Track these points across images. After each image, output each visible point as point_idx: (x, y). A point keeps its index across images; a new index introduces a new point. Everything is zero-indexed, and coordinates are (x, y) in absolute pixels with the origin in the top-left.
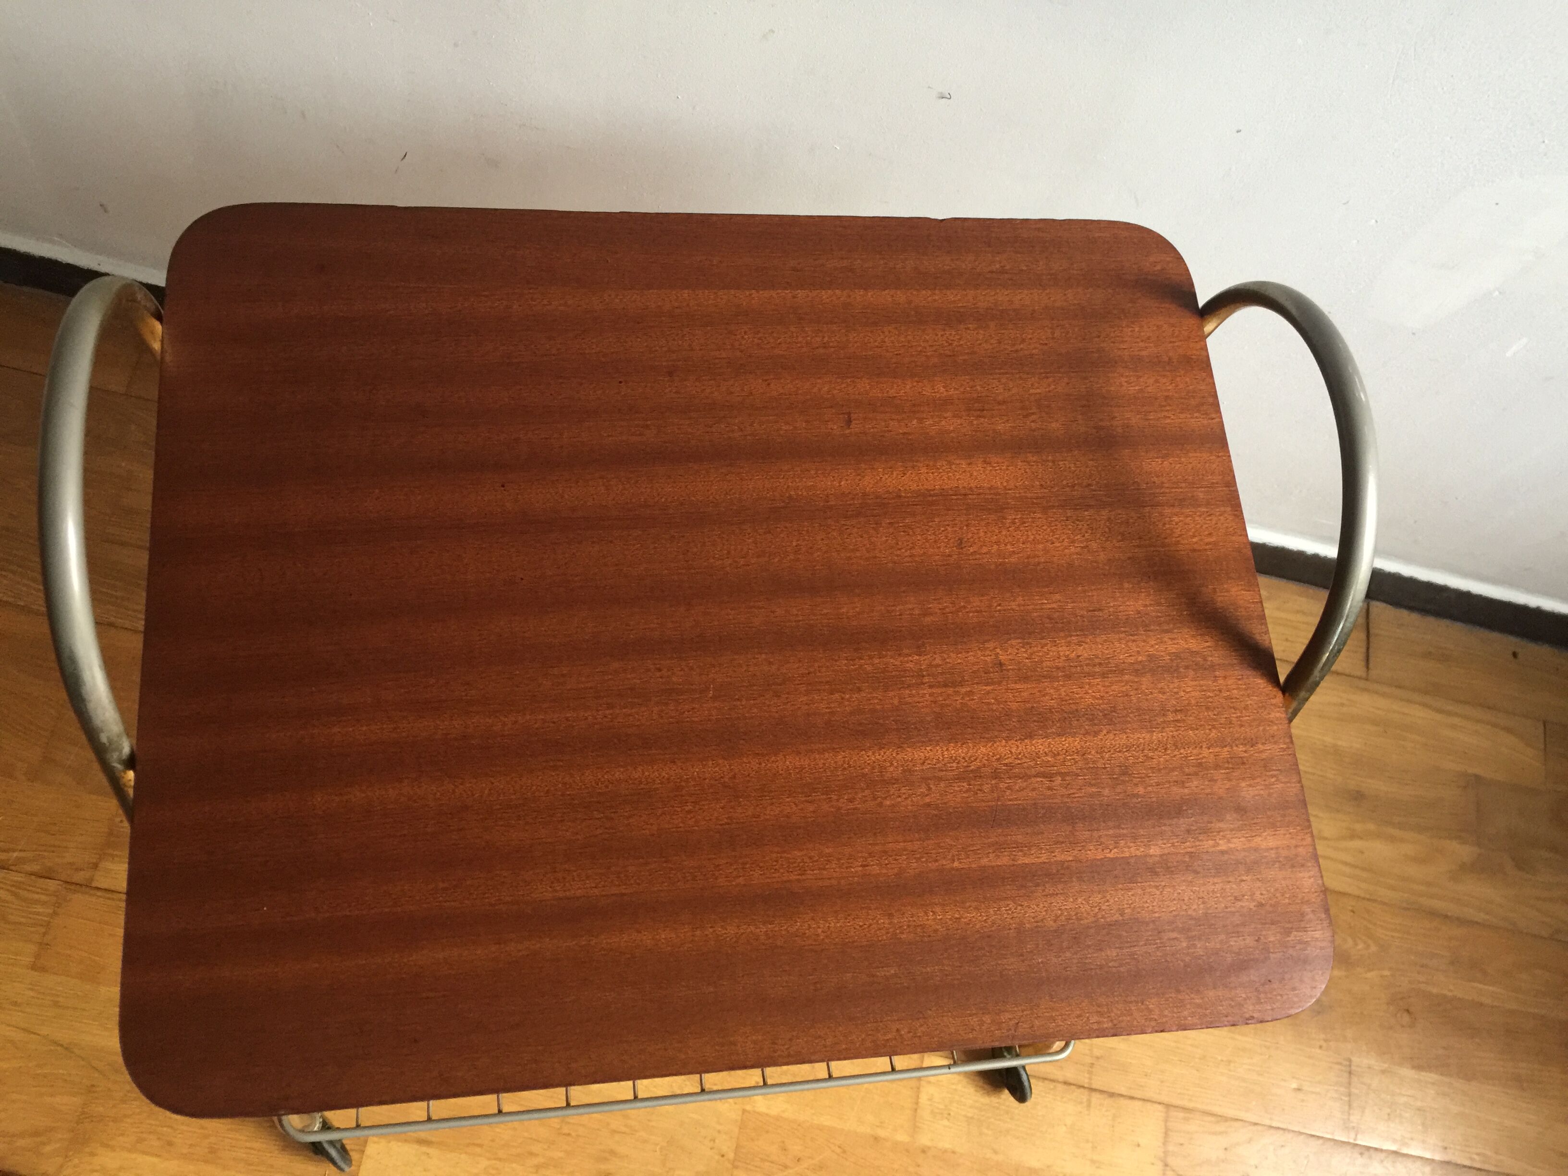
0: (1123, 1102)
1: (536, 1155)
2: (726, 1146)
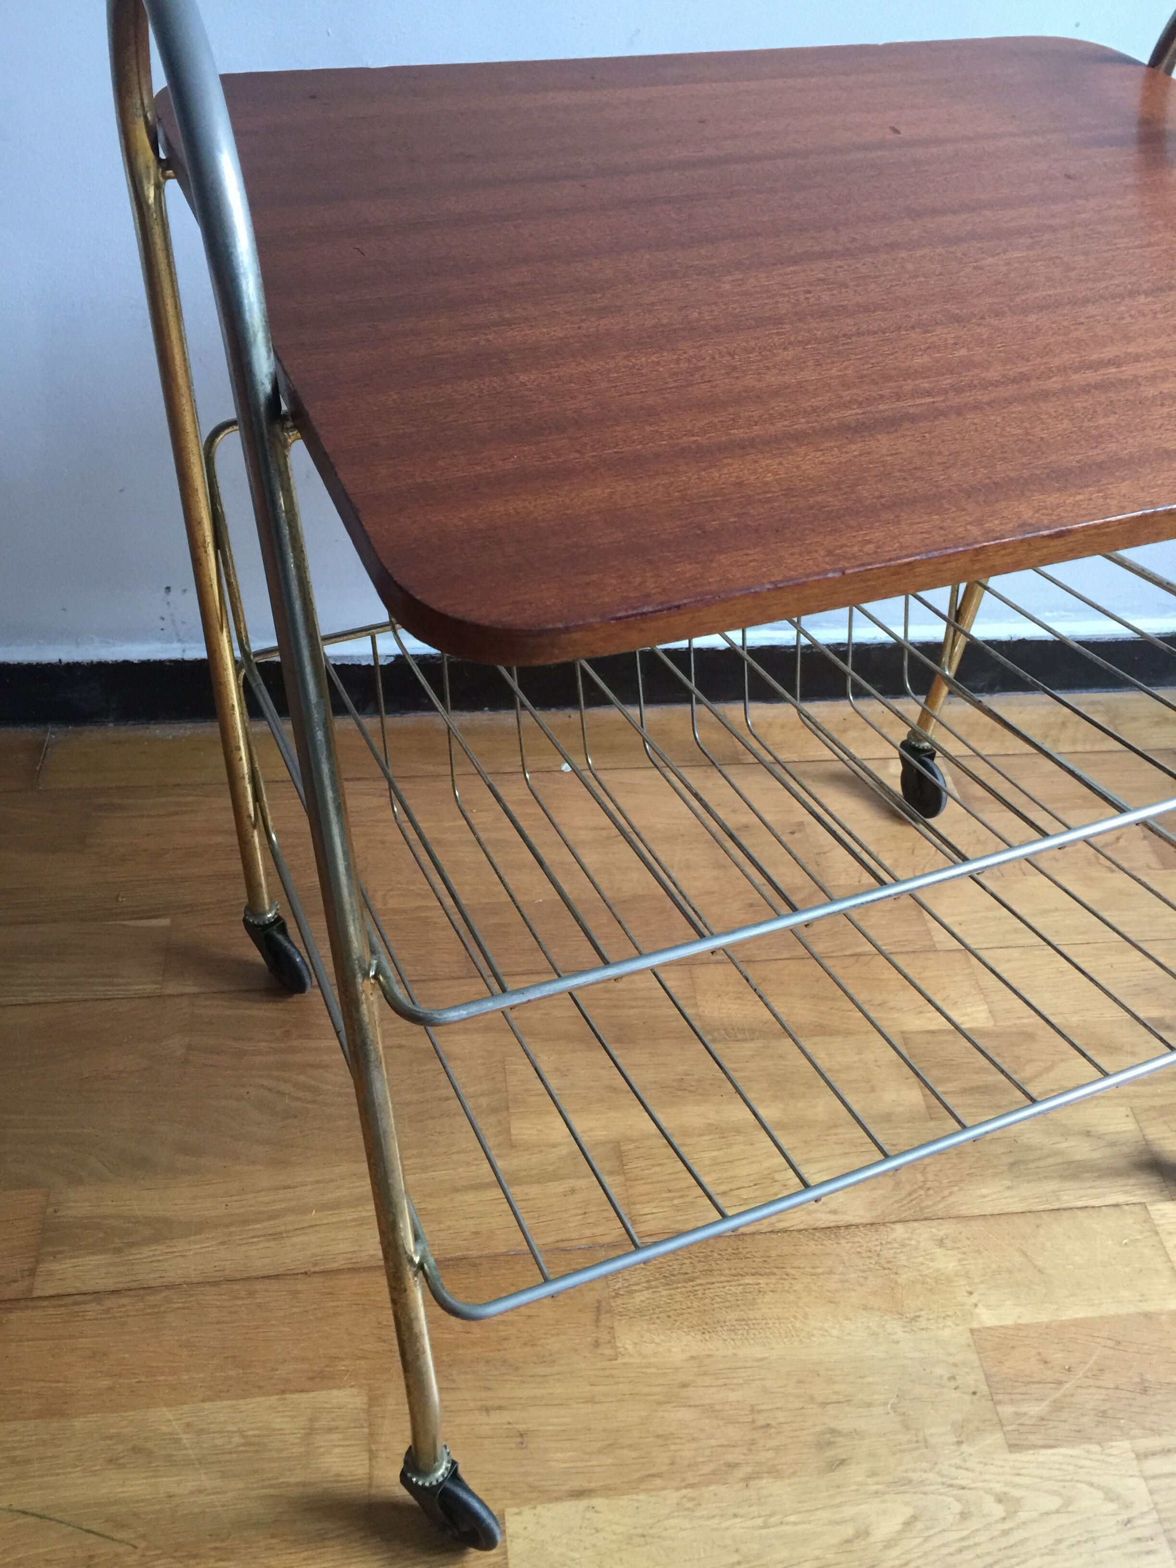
1: (737, 1465)
2: (974, 1379)
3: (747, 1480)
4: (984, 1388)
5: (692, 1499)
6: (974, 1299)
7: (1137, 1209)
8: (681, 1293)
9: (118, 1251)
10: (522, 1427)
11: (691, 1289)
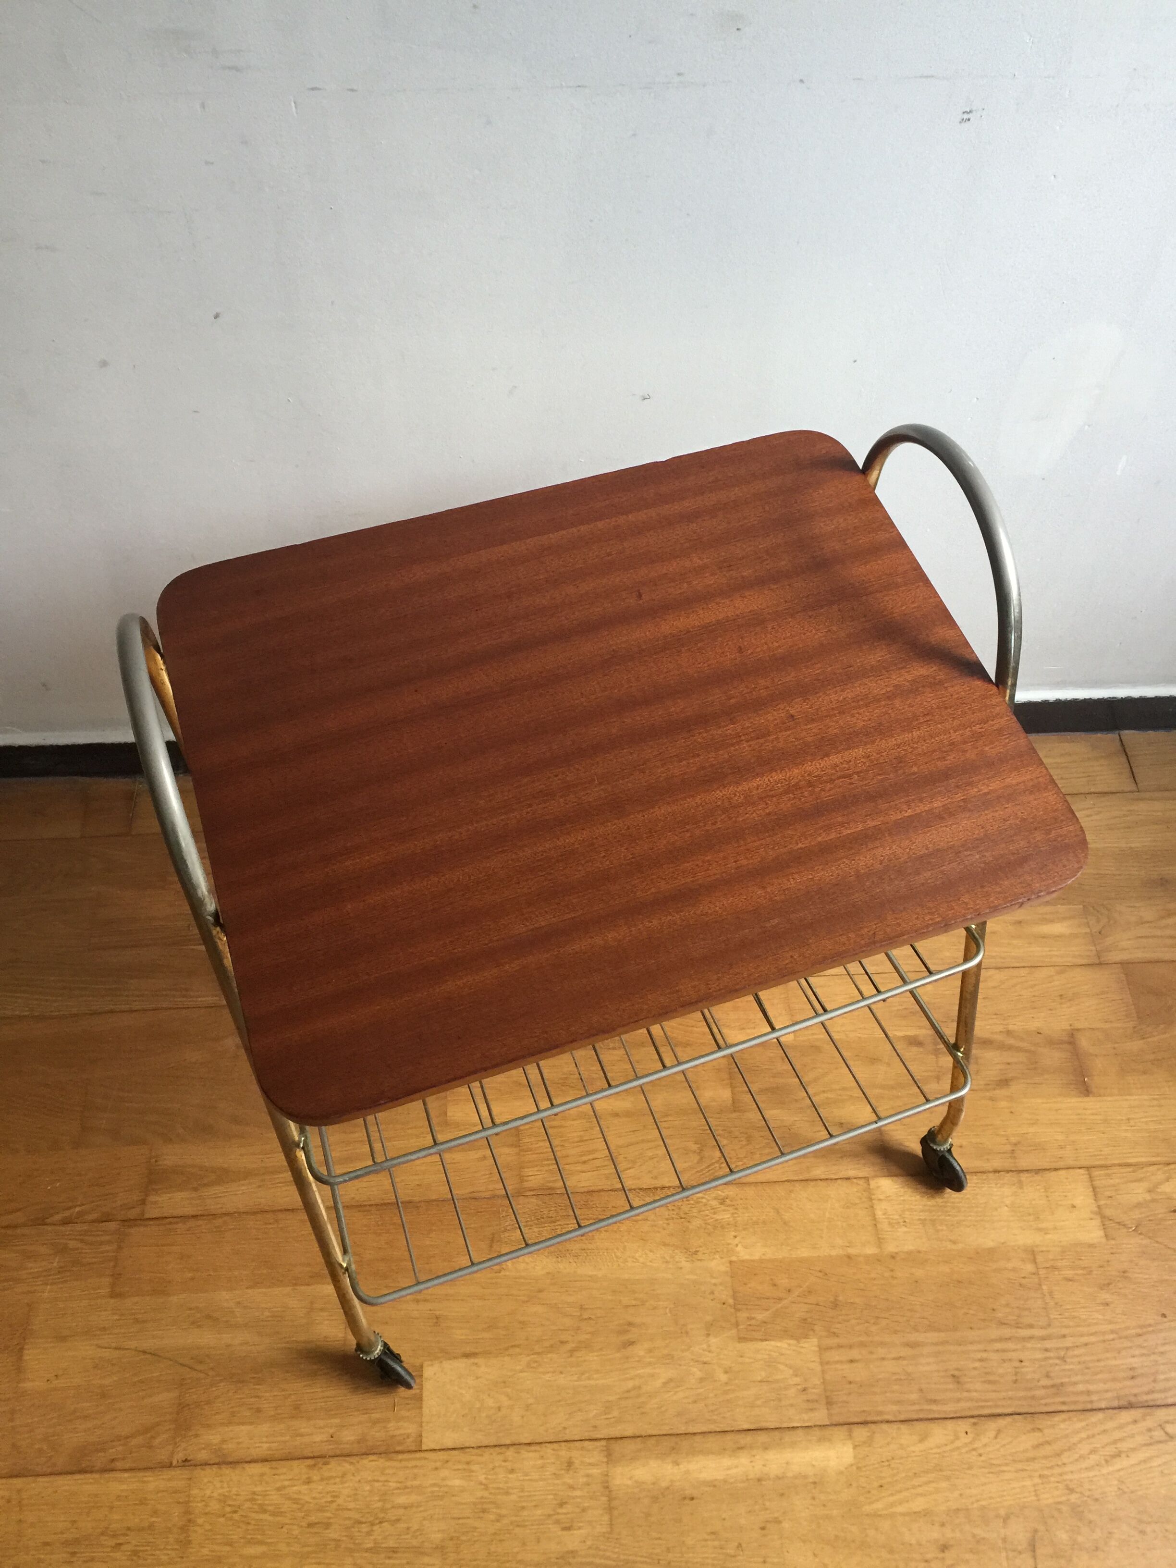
0: (1048, 1175)
1: (567, 1342)
2: (724, 1294)
3: (572, 1352)
4: (731, 1301)
5: (536, 1362)
6: (737, 1239)
7: (861, 1182)
8: (547, 1230)
9: (195, 1189)
10: (438, 1313)
11: (554, 1228)
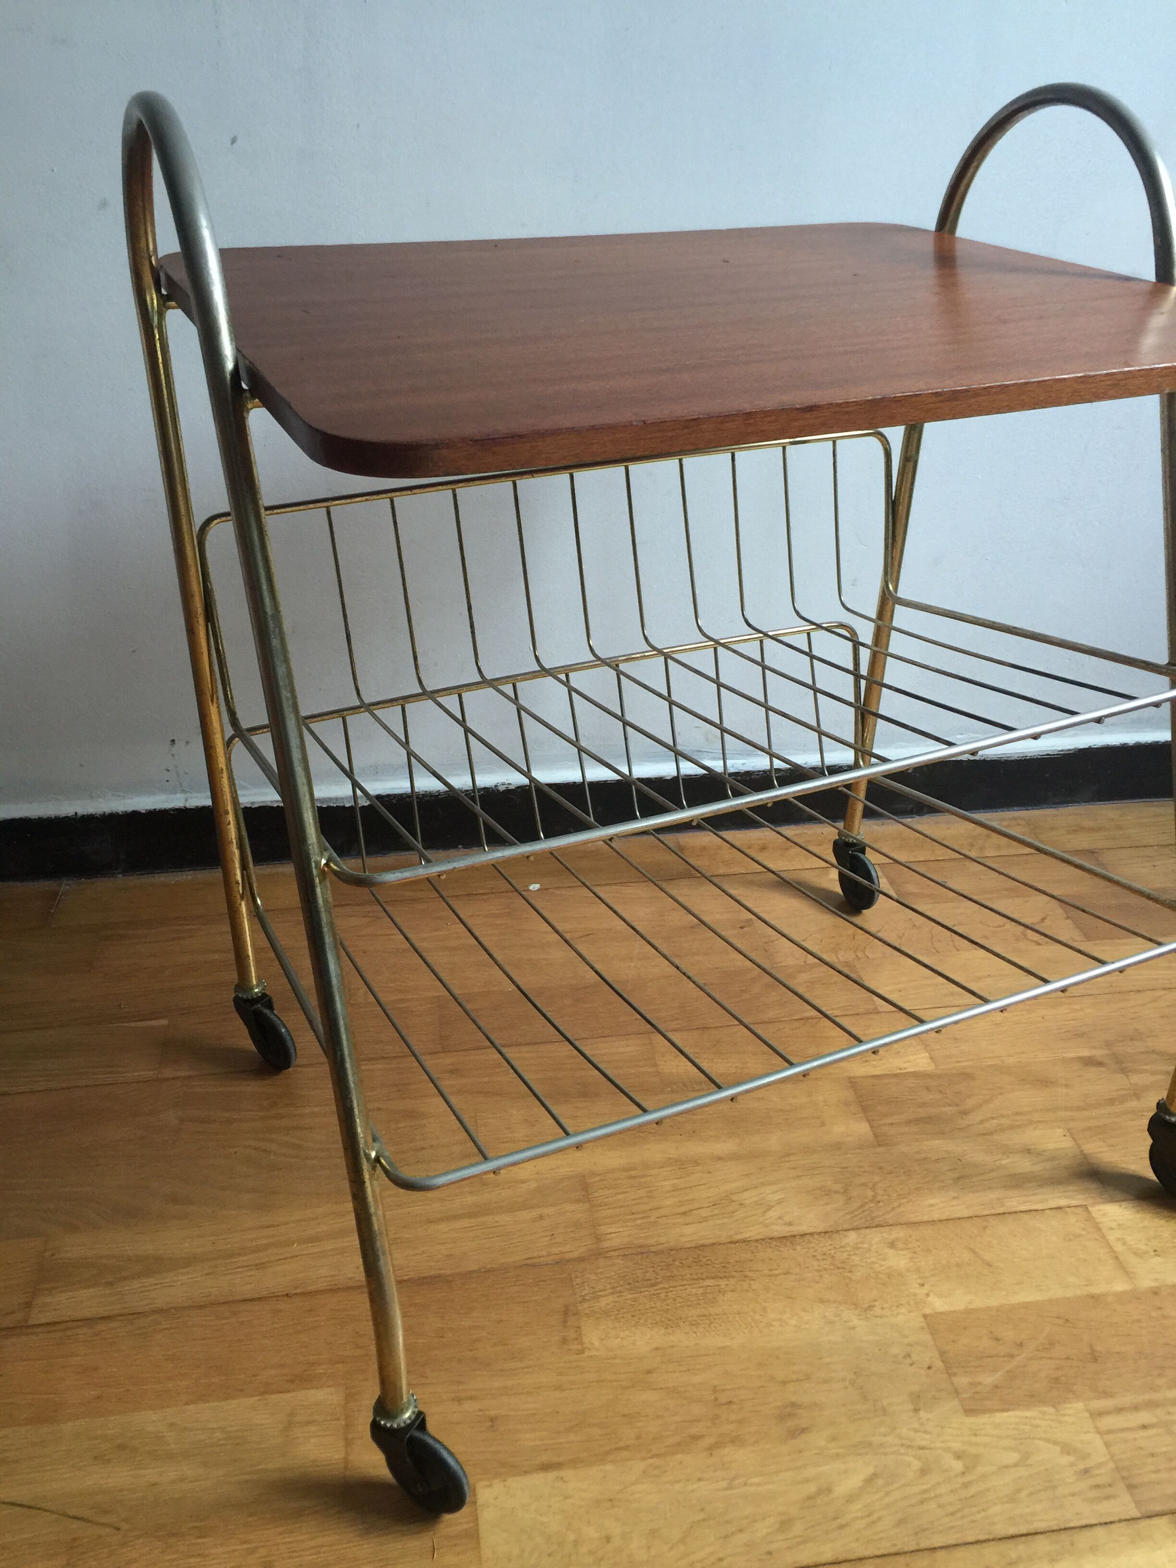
1: (700, 1437)
2: (928, 1356)
3: (711, 1450)
4: (939, 1364)
5: (658, 1467)
6: (927, 1287)
7: (1079, 1210)
8: (644, 1296)
9: (110, 1284)
10: (493, 1413)
11: (655, 1292)
